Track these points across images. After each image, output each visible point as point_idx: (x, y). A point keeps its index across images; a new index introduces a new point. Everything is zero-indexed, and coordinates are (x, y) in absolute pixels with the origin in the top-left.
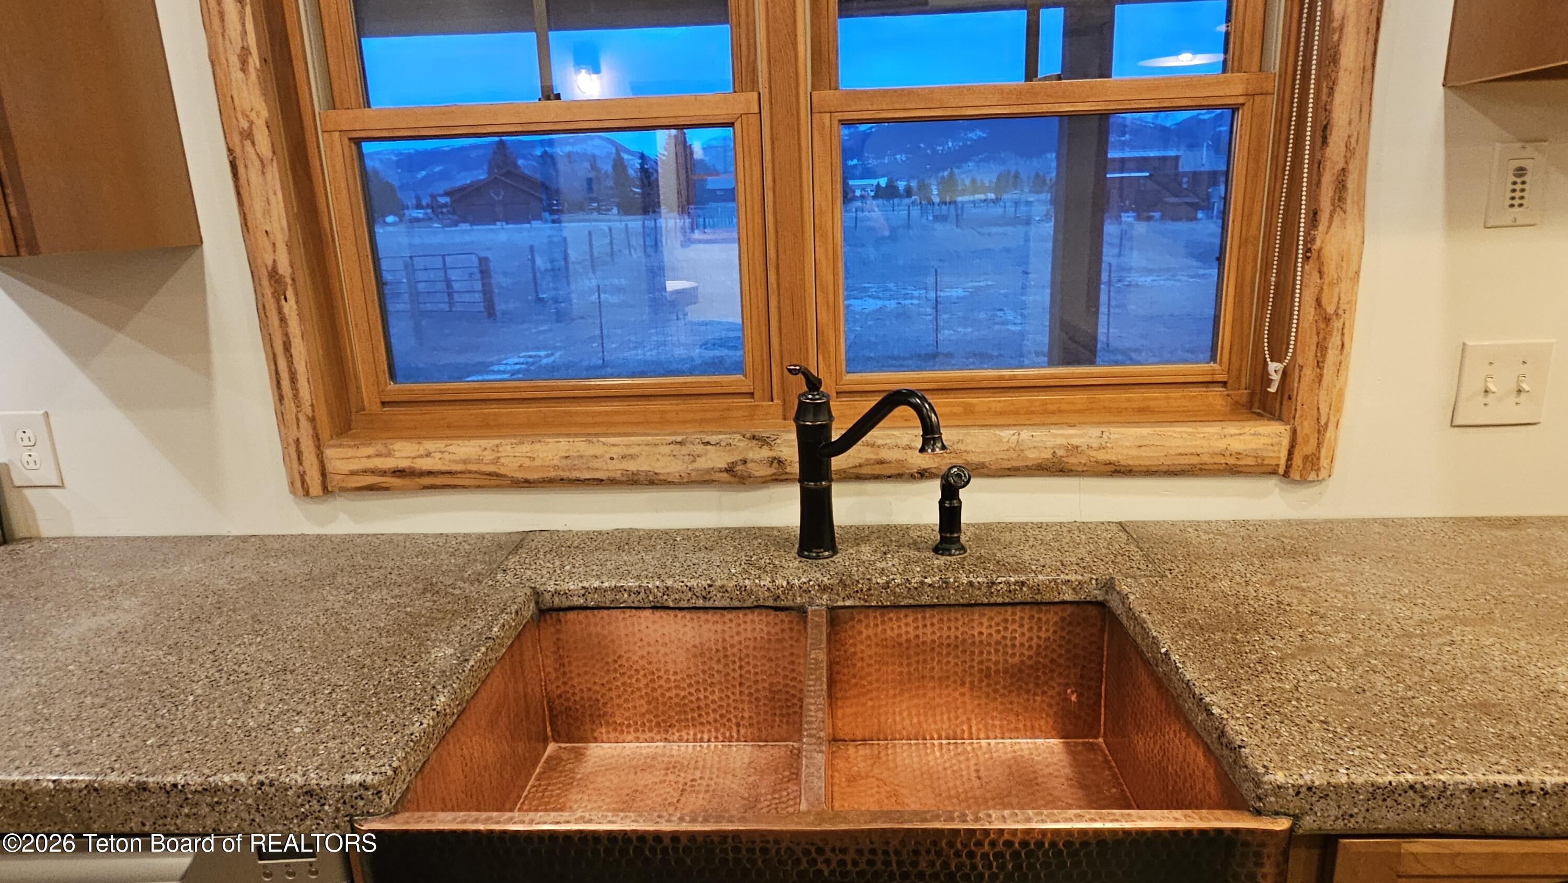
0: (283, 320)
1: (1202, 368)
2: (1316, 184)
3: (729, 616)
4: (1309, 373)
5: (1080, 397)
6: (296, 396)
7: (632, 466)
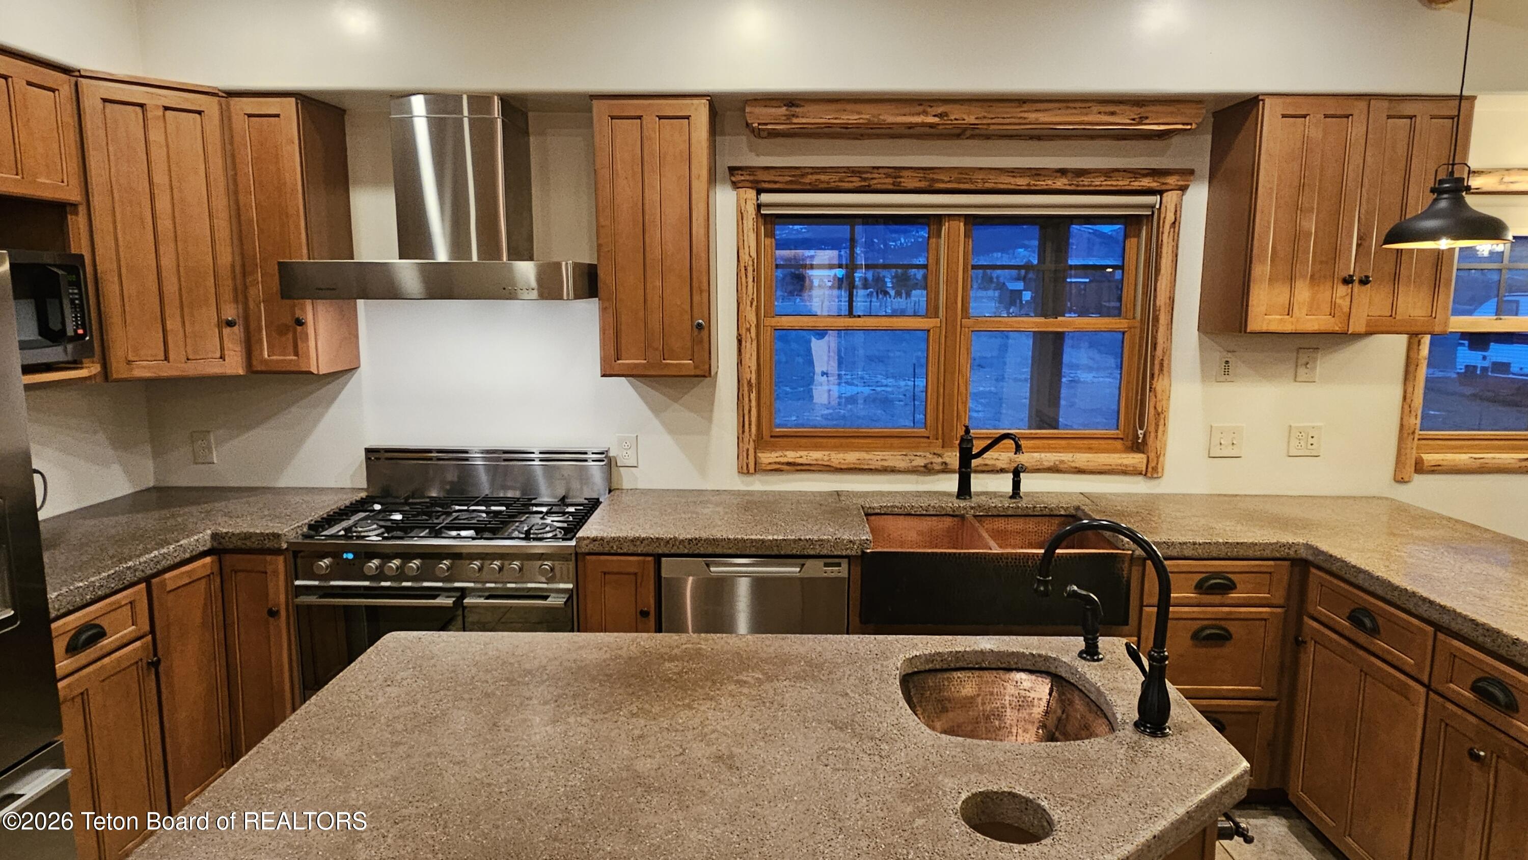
0: (750, 401)
1: (1113, 432)
2: (1153, 364)
3: (934, 518)
4: (1153, 435)
5: (1063, 442)
6: (750, 431)
7: (885, 464)
